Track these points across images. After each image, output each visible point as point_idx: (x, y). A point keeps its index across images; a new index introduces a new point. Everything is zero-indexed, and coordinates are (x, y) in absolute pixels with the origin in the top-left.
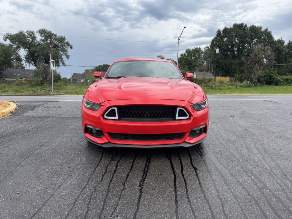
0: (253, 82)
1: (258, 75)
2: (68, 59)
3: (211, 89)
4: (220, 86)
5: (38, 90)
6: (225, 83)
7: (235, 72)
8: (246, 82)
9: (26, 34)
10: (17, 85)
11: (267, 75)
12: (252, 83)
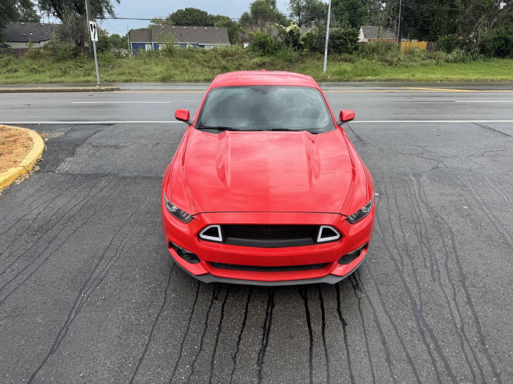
0: (472, 51)
1: (482, 37)
3: (390, 65)
4: (408, 60)
5: (70, 67)
6: (416, 54)
7: (439, 31)
8: (457, 53)
10: (31, 57)
11: (501, 37)
12: (469, 53)
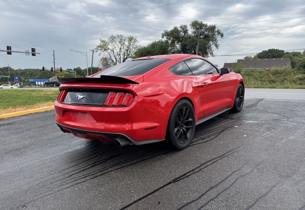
2: (218, 48)
9: (179, 29)
